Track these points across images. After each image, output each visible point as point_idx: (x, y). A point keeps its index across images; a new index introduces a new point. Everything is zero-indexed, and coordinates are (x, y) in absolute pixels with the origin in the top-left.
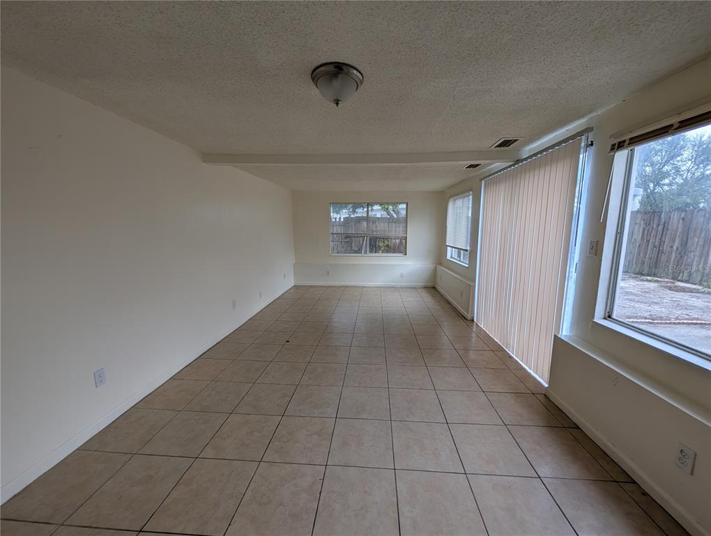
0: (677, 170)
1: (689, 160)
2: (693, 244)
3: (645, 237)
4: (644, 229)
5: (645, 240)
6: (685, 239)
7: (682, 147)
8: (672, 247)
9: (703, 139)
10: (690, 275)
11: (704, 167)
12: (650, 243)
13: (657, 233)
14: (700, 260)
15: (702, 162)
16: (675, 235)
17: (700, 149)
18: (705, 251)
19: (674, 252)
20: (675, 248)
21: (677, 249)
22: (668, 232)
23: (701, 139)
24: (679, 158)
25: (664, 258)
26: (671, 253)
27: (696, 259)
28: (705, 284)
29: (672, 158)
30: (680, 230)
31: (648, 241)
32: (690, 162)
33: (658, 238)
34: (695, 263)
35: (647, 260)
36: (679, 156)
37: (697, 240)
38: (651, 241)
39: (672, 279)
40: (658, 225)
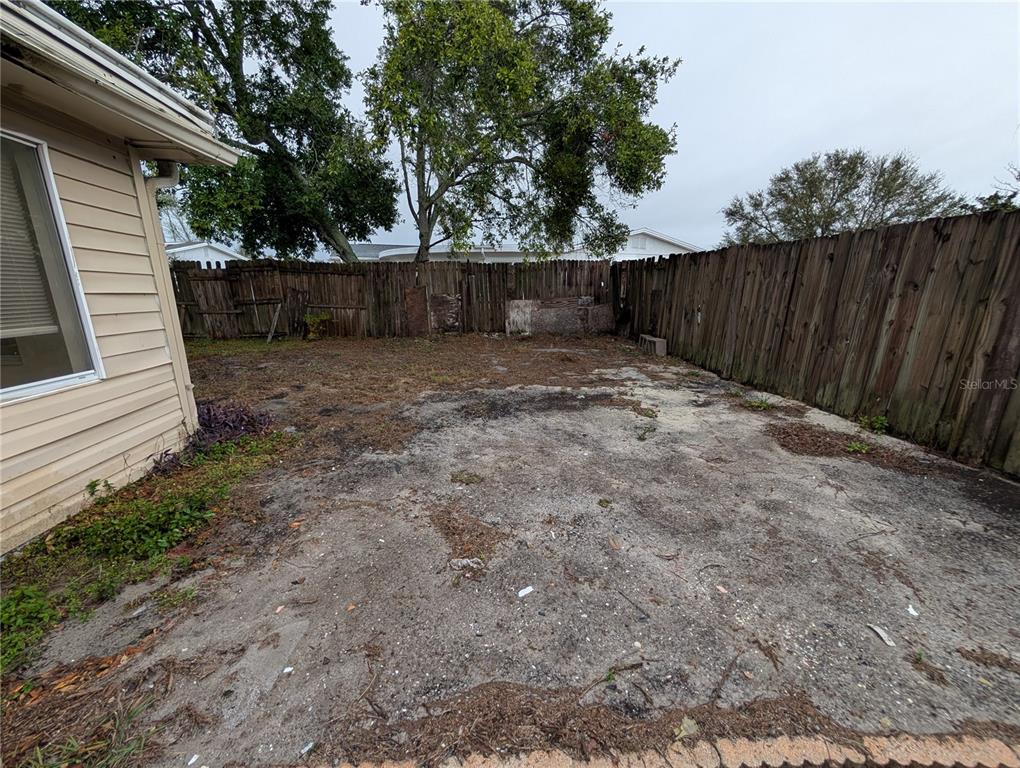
0: (851, 208)
1: (866, 195)
2: (846, 319)
3: (762, 302)
4: (761, 284)
5: (761, 311)
6: (831, 307)
7: (860, 177)
8: (806, 325)
9: (885, 166)
10: (837, 394)
11: (884, 205)
12: (770, 316)
13: (782, 292)
14: (858, 360)
15: (882, 198)
16: (815, 295)
17: (882, 179)
18: (870, 338)
19: (809, 339)
20: (812, 327)
21: (816, 330)
22: (803, 289)
23: (883, 165)
24: (854, 192)
25: (791, 350)
26: (803, 339)
27: (852, 355)
28: (865, 419)
29: (847, 191)
30: (823, 285)
31: (766, 312)
32: (867, 198)
33: (782, 306)
34: (848, 366)
35: (762, 355)
36: (855, 188)
37: (855, 307)
38: (770, 312)
39: (803, 401)
40: (785, 274)
